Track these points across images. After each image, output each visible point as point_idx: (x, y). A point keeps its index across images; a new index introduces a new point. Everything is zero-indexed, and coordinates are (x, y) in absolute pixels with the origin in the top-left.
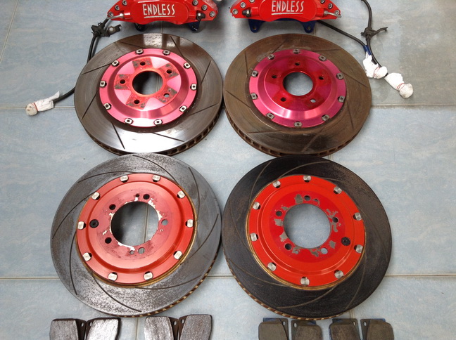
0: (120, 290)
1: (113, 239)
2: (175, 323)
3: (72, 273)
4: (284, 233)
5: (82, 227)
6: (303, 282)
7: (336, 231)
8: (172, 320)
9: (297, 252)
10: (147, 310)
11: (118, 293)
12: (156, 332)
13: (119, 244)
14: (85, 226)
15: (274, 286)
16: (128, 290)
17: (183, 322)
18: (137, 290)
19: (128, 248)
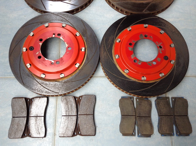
0: (47, 82)
1: (42, 56)
2: (77, 99)
3: (21, 74)
4: (133, 54)
5: (25, 51)
6: (143, 79)
7: (161, 53)
8: (75, 98)
9: (140, 64)
10: (62, 92)
11: (46, 84)
12: (67, 103)
13: (46, 59)
14: (26, 50)
15: (127, 81)
16: (51, 83)
17: (81, 98)
18: (56, 83)
19: (50, 61)
